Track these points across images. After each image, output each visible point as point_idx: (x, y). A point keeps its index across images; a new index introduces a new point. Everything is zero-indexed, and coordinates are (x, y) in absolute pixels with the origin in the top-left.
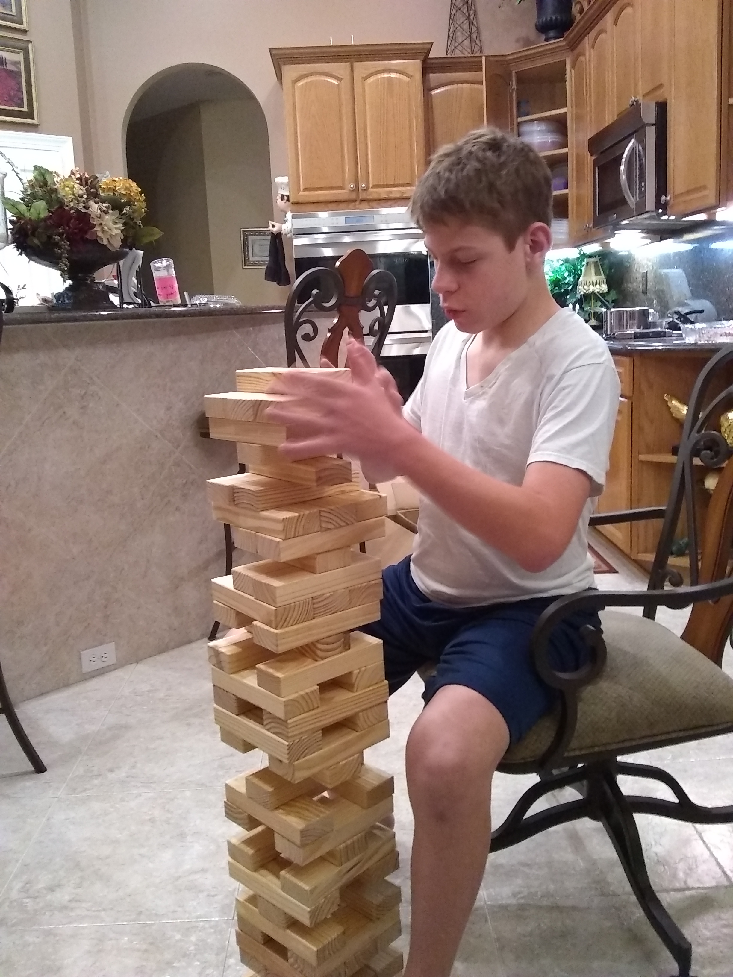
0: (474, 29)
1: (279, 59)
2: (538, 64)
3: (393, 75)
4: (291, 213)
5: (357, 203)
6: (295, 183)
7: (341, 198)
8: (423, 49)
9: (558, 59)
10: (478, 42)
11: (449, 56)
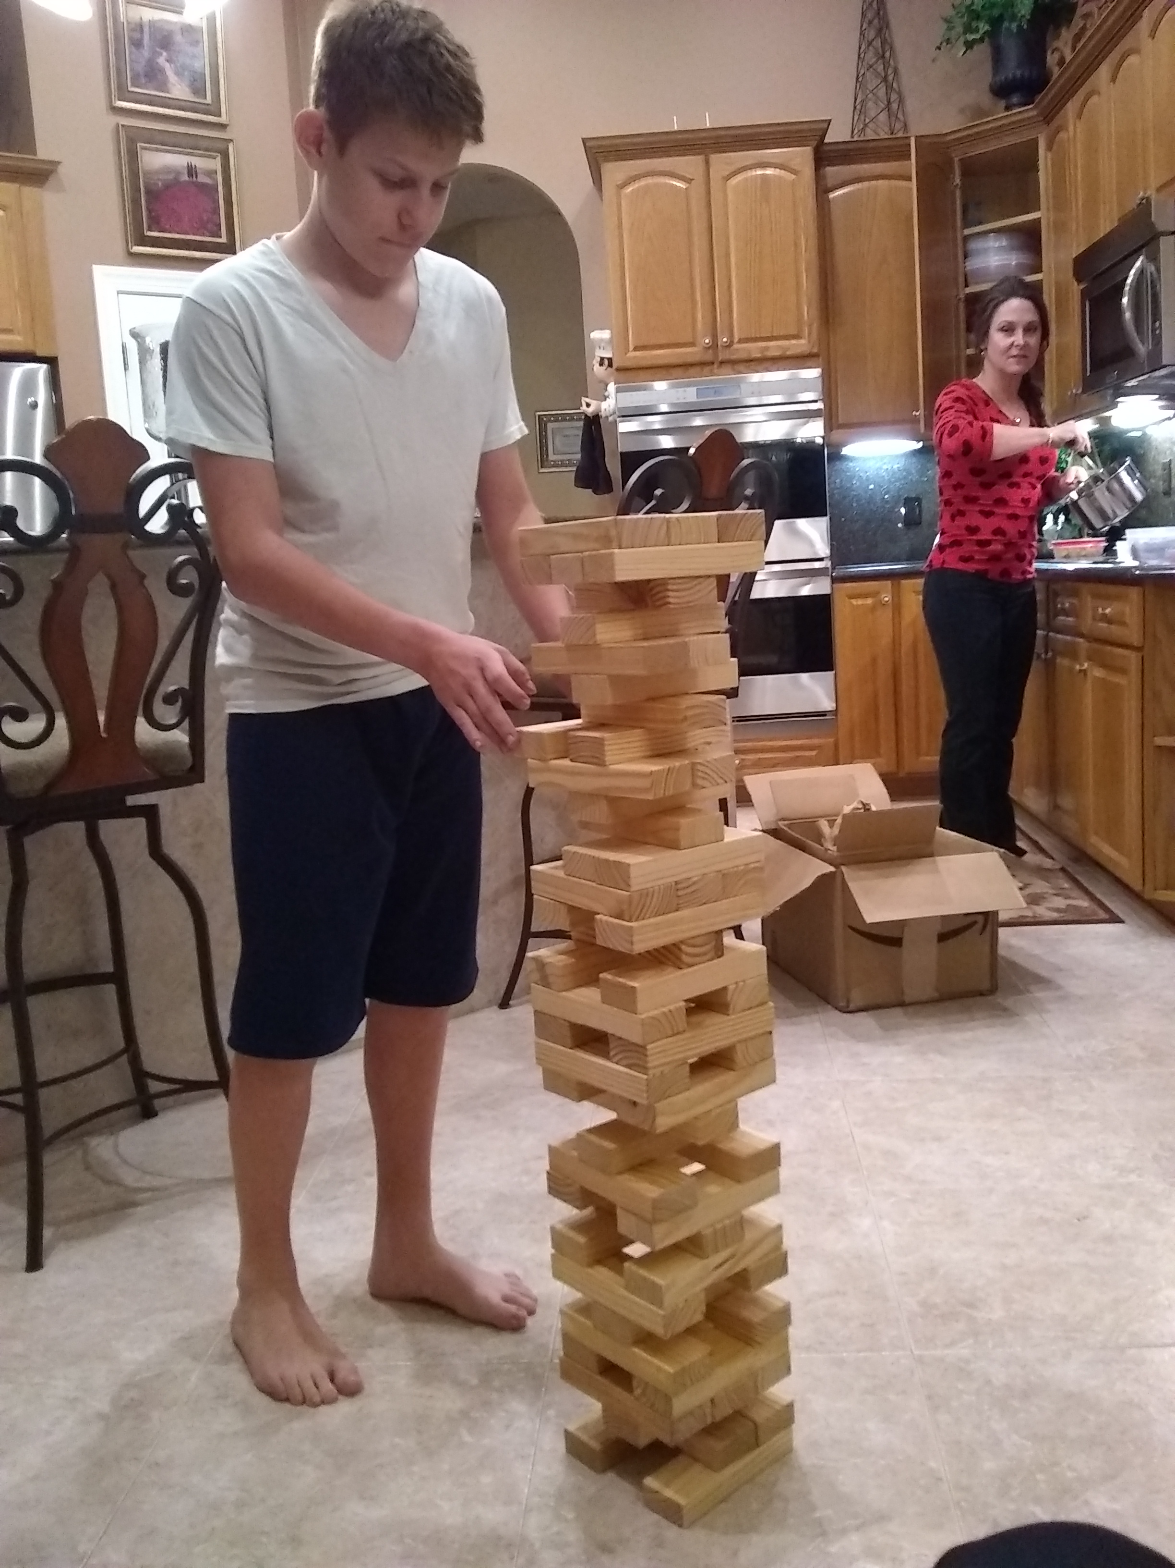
0: (894, 96)
1: (597, 154)
2: (993, 146)
3: (769, 171)
4: (615, 384)
5: (715, 366)
6: (620, 339)
7: (690, 360)
8: (816, 130)
9: (1026, 136)
10: (900, 116)
11: (855, 139)
